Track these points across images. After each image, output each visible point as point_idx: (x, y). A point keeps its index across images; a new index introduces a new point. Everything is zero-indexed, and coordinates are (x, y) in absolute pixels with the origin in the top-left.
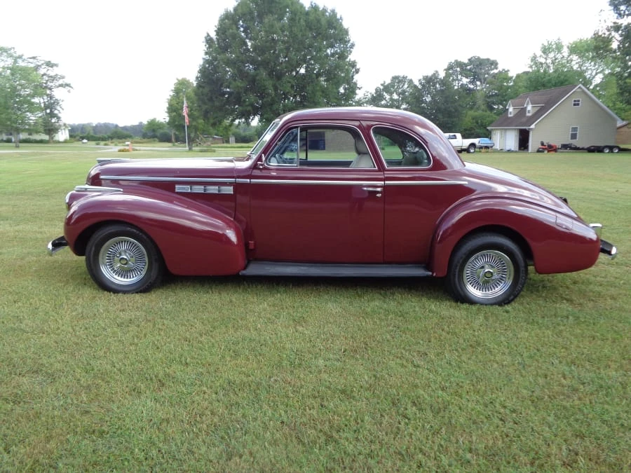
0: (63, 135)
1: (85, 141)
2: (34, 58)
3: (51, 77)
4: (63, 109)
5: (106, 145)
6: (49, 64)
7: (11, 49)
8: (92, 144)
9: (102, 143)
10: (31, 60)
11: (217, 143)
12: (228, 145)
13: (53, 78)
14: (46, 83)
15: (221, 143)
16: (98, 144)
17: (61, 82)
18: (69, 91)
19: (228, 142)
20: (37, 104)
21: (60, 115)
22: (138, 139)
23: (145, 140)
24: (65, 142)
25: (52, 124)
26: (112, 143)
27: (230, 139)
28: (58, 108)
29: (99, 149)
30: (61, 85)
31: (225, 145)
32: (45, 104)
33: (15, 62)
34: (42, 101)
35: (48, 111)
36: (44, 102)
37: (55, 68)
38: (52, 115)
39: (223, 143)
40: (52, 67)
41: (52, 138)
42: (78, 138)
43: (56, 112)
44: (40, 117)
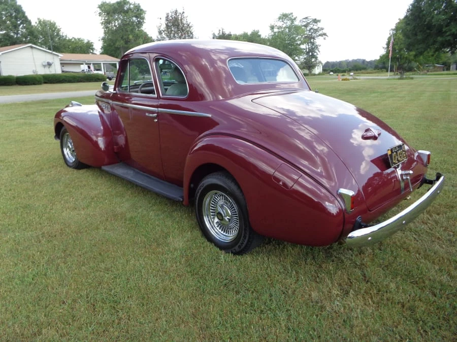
0: (318, 70)
1: (332, 73)
2: (306, 18)
3: (315, 30)
6: (315, 21)
7: (290, 15)
10: (304, 20)
13: (316, 31)
14: (311, 35)
15: (441, 71)
17: (321, 32)
18: (325, 39)
19: (448, 69)
20: (304, 49)
21: (317, 56)
24: (319, 74)
25: (312, 62)
27: (451, 67)
28: (317, 51)
30: (320, 35)
31: (446, 72)
33: (292, 22)
34: (308, 47)
35: (310, 54)
36: (309, 48)
37: (318, 23)
38: (313, 56)
39: (444, 70)
40: (316, 23)
41: (311, 72)
42: (329, 71)
43: (315, 54)
44: (305, 59)
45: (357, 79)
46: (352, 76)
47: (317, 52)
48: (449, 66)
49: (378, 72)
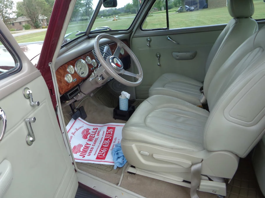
1: (102, 17)
4: (93, 4)
5: (110, 18)
8: (105, 18)
9: (108, 17)
11: (156, 11)
12: (161, 12)
15: (157, 11)
16: (107, 18)
19: (161, 10)
20: (83, 3)
21: (92, 7)
22: (122, 13)
23: (126, 14)
26: (112, 17)
27: (162, 8)
29: (107, 20)
32: (86, 3)
34: (85, 2)
35: (88, 6)
36: (86, 2)
39: (159, 11)
42: (100, 16)
43: (90, 6)
44: (85, 9)
45: (121, 19)
46: (117, 17)
47: (91, 4)
48: (161, 8)
49: (128, 14)
